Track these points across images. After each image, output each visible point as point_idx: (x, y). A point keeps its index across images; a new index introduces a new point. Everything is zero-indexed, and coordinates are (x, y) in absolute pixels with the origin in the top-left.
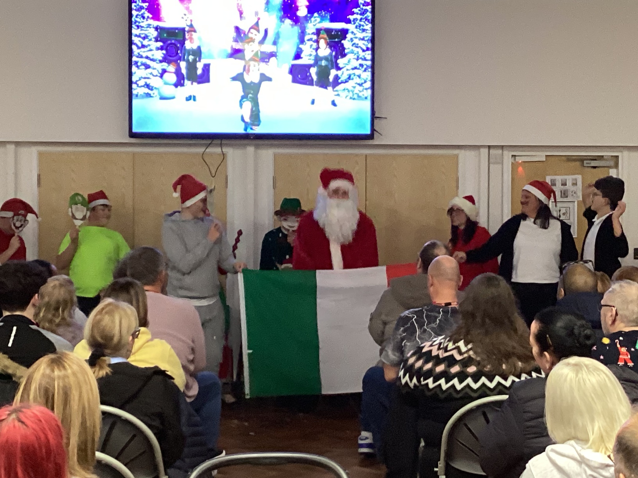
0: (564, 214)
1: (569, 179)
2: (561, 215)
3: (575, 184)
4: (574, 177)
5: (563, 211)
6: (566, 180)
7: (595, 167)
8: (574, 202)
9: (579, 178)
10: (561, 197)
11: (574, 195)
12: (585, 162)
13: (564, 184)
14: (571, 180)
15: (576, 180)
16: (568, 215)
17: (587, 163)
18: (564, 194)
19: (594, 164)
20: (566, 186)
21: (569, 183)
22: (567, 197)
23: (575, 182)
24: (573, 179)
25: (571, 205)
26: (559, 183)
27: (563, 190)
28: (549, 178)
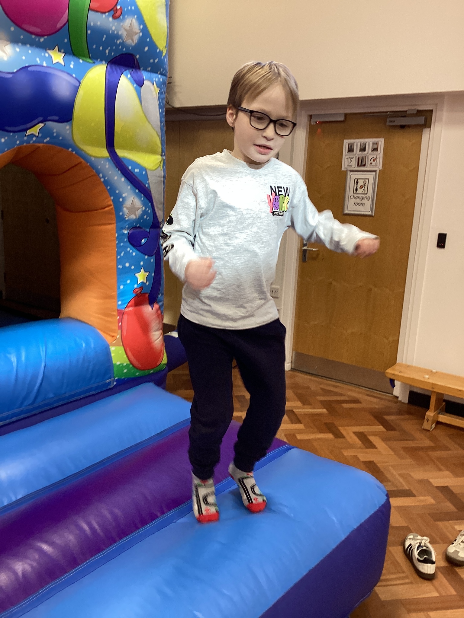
0: (361, 187)
1: (369, 142)
2: (358, 187)
3: (375, 150)
4: (375, 140)
5: (361, 183)
6: (365, 144)
7: (402, 127)
8: (374, 172)
9: (381, 142)
10: (359, 165)
11: (374, 163)
12: (388, 120)
13: (363, 149)
14: (371, 144)
15: (377, 144)
16: (366, 187)
17: (391, 122)
18: (362, 162)
19: (399, 122)
20: (364, 153)
21: (369, 148)
22: (365, 165)
23: (375, 147)
24: (373, 144)
25: (370, 176)
26: (357, 148)
27: (361, 156)
28: (346, 142)
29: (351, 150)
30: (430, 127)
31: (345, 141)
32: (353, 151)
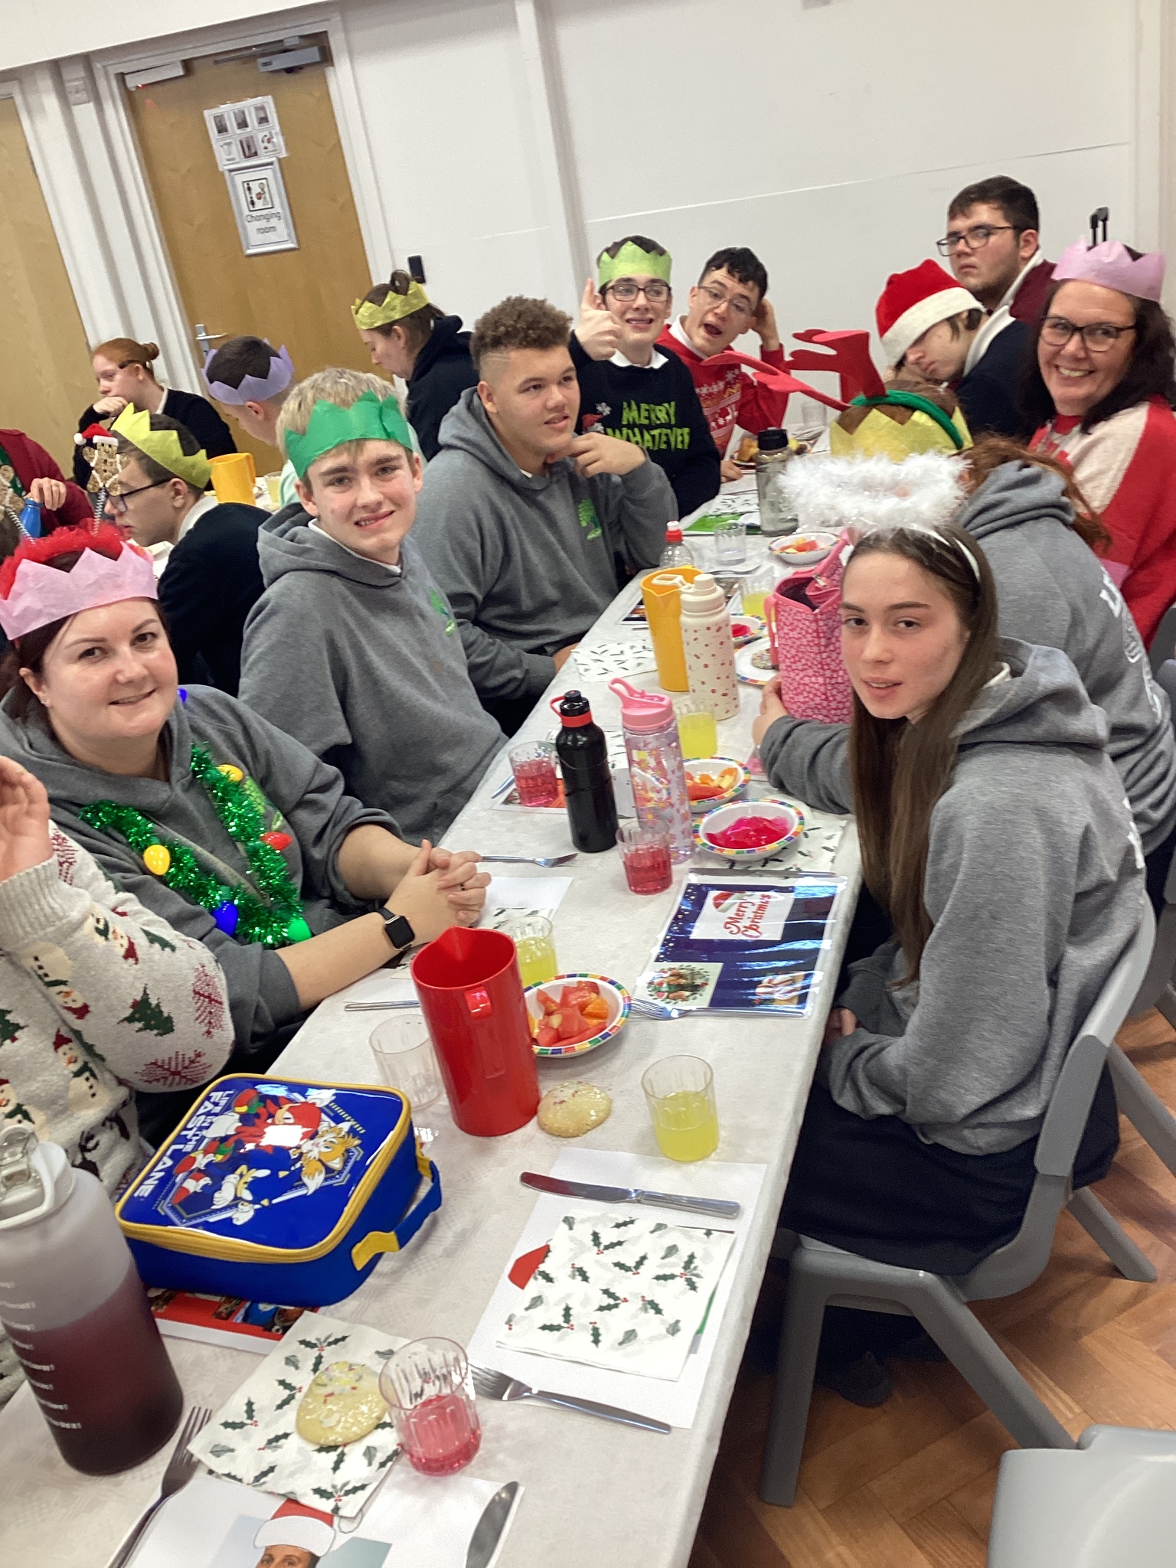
0: (259, 196)
1: (249, 105)
2: (255, 199)
3: (263, 120)
4: (258, 101)
5: (256, 188)
6: (243, 112)
7: (290, 70)
8: (271, 164)
9: (268, 101)
10: (246, 157)
11: (270, 146)
12: (259, 61)
13: (243, 124)
14: (253, 110)
15: (262, 108)
16: (267, 195)
17: (265, 64)
18: (249, 147)
19: (281, 62)
20: (247, 130)
21: (252, 119)
22: (256, 154)
23: (262, 115)
24: (257, 109)
25: (267, 173)
26: (231, 124)
27: (243, 138)
28: (209, 115)
29: (222, 129)
30: (332, 65)
31: (206, 113)
32: (226, 131)
